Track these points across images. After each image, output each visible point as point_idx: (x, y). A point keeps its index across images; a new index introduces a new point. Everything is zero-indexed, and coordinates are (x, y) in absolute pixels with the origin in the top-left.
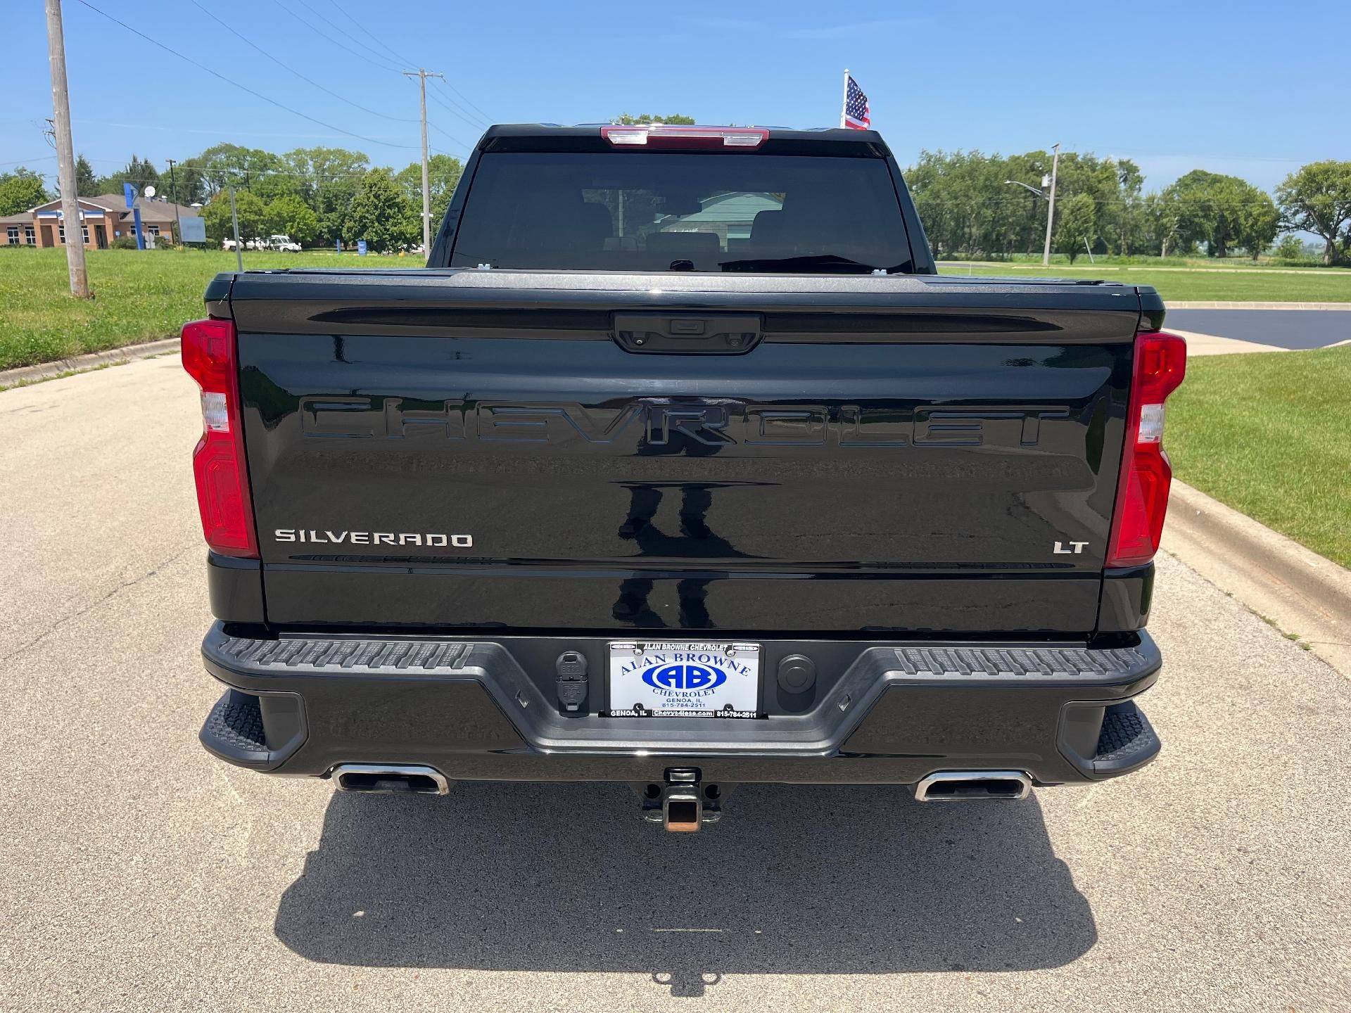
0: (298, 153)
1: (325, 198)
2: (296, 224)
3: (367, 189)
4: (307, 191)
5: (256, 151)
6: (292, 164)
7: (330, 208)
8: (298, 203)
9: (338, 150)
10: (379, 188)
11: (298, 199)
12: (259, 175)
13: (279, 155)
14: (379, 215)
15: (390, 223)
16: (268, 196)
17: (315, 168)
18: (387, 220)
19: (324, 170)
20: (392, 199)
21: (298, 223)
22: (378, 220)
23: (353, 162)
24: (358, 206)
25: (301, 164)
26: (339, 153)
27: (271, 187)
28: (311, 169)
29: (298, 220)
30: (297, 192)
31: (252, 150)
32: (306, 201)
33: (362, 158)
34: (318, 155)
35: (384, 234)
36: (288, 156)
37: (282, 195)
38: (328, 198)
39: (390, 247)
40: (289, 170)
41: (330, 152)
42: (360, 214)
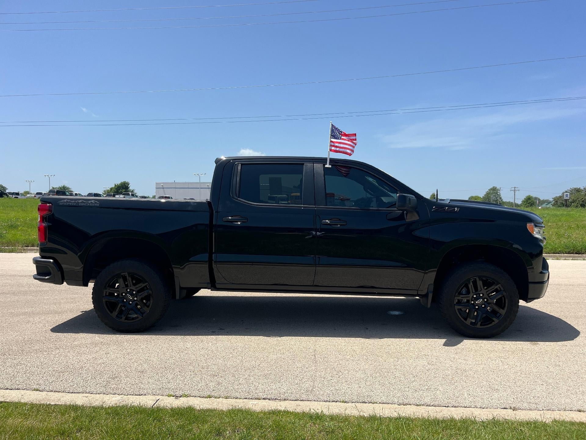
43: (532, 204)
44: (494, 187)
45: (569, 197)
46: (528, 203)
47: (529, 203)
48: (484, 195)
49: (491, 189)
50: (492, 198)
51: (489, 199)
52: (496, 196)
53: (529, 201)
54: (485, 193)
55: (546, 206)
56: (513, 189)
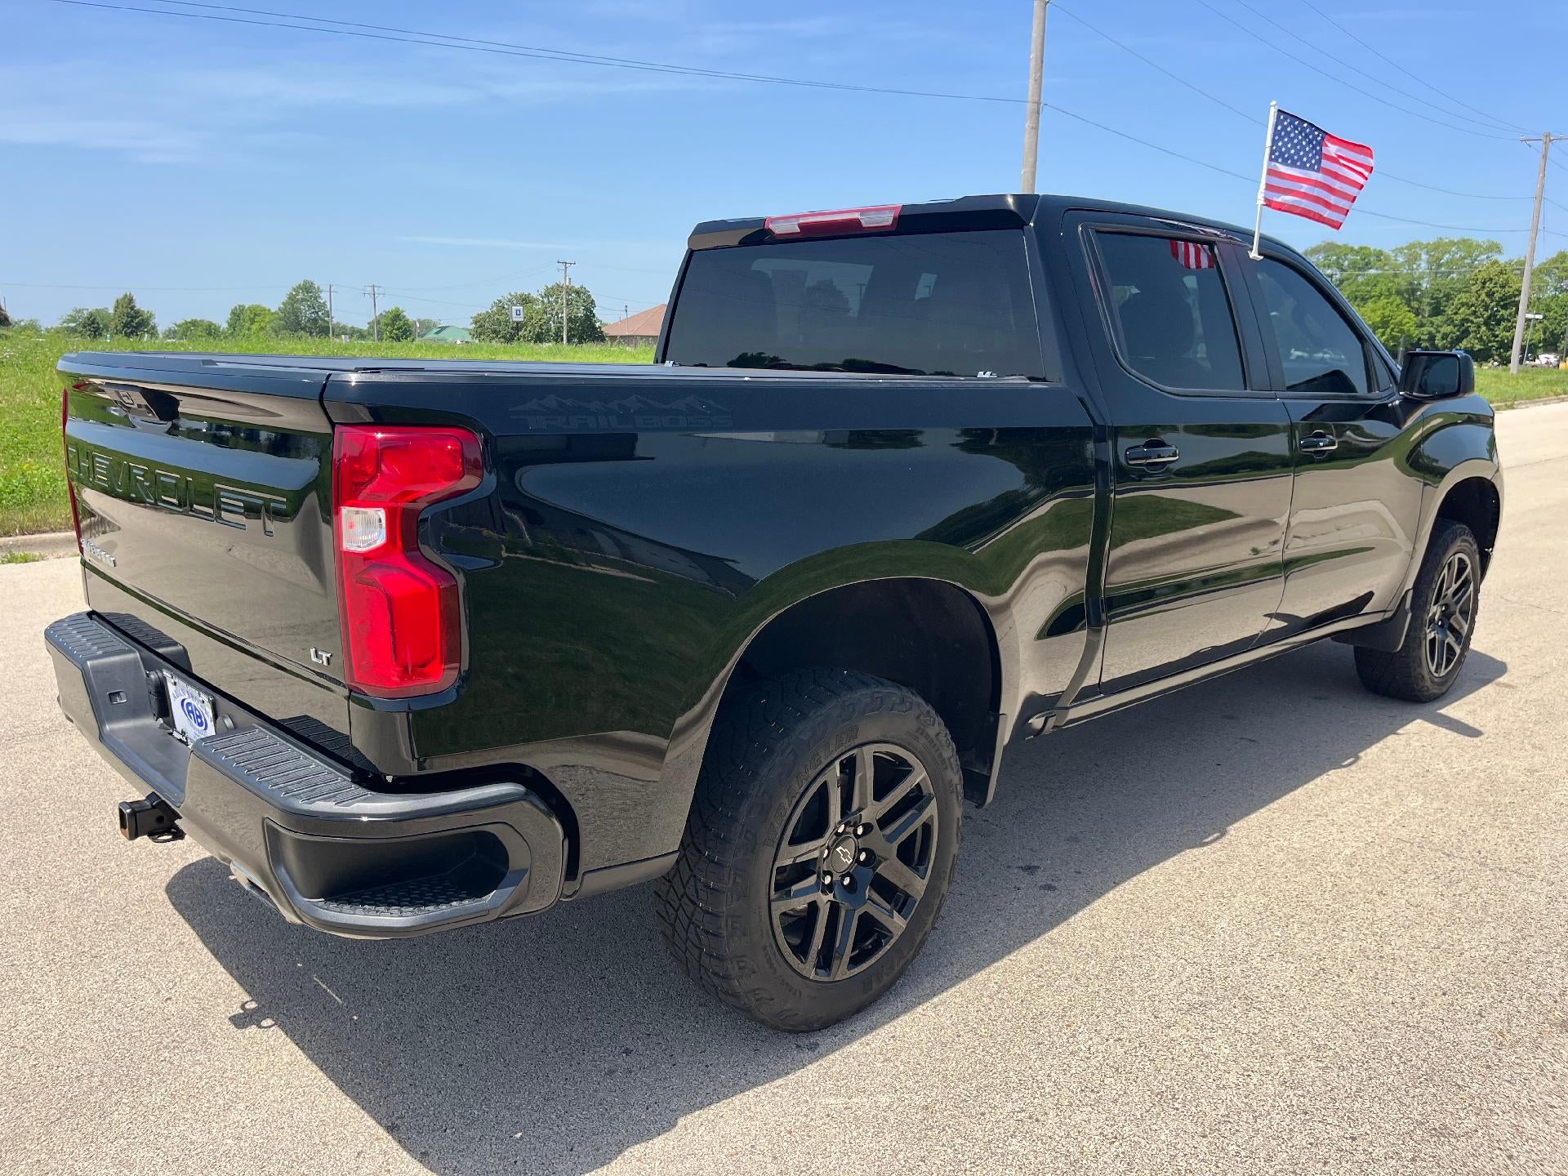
0: (1410, 247)
1: (1432, 298)
2: (1389, 330)
3: (1479, 285)
4: (1414, 291)
5: (1361, 248)
6: (1401, 260)
7: (1437, 311)
8: (1398, 305)
9: (1464, 241)
10: (1496, 283)
11: (1398, 300)
12: (1357, 275)
13: (1386, 251)
14: (1489, 317)
15: (1501, 327)
16: (1362, 299)
17: (1428, 262)
18: (1498, 324)
19: (1440, 266)
20: (1510, 297)
21: (1392, 330)
22: (1486, 323)
23: (1481, 254)
24: (1463, 306)
25: (1413, 259)
26: (1465, 244)
27: (1369, 288)
28: (1424, 265)
29: (1392, 326)
30: (1399, 293)
31: (1356, 248)
32: (1408, 304)
33: (1494, 248)
34: (1438, 247)
35: (1490, 341)
36: (1399, 251)
37: (1379, 297)
38: (1437, 298)
39: (1496, 357)
40: (1396, 267)
41: (1453, 243)
42: (1463, 316)
43: (405, 329)
44: (306, 282)
45: (522, 316)
46: (396, 327)
47: (398, 329)
48: (283, 304)
49: (299, 287)
50: (306, 313)
51: (297, 317)
52: (314, 308)
53: (398, 324)
54: (285, 299)
55: (436, 336)
56: (370, 289)
